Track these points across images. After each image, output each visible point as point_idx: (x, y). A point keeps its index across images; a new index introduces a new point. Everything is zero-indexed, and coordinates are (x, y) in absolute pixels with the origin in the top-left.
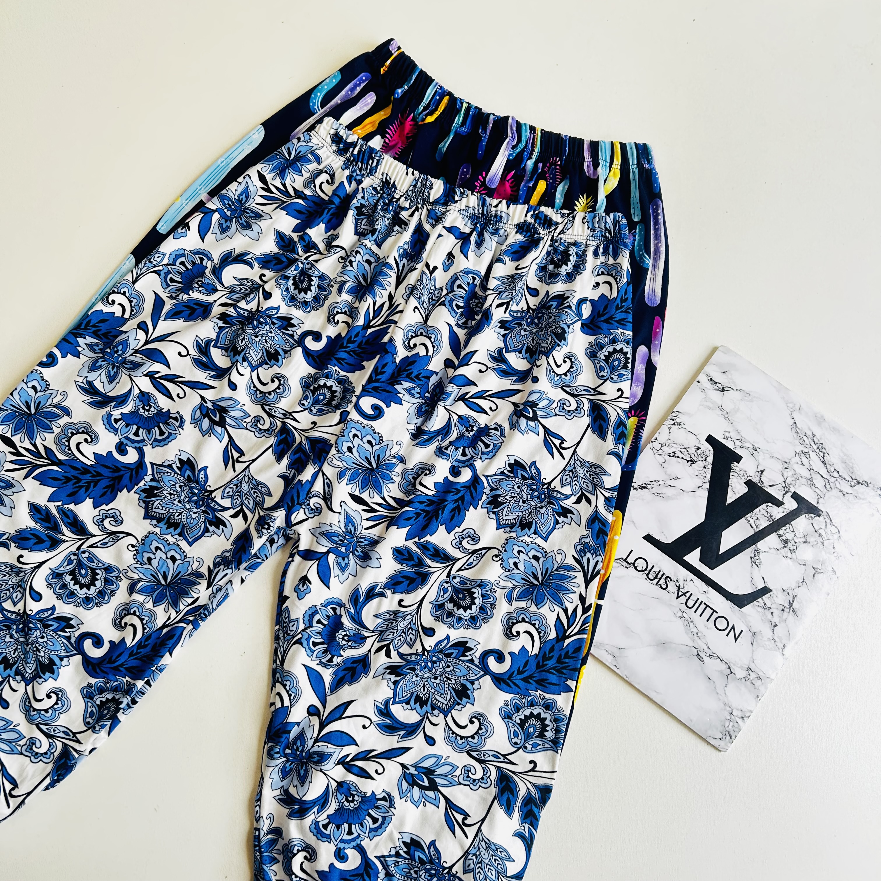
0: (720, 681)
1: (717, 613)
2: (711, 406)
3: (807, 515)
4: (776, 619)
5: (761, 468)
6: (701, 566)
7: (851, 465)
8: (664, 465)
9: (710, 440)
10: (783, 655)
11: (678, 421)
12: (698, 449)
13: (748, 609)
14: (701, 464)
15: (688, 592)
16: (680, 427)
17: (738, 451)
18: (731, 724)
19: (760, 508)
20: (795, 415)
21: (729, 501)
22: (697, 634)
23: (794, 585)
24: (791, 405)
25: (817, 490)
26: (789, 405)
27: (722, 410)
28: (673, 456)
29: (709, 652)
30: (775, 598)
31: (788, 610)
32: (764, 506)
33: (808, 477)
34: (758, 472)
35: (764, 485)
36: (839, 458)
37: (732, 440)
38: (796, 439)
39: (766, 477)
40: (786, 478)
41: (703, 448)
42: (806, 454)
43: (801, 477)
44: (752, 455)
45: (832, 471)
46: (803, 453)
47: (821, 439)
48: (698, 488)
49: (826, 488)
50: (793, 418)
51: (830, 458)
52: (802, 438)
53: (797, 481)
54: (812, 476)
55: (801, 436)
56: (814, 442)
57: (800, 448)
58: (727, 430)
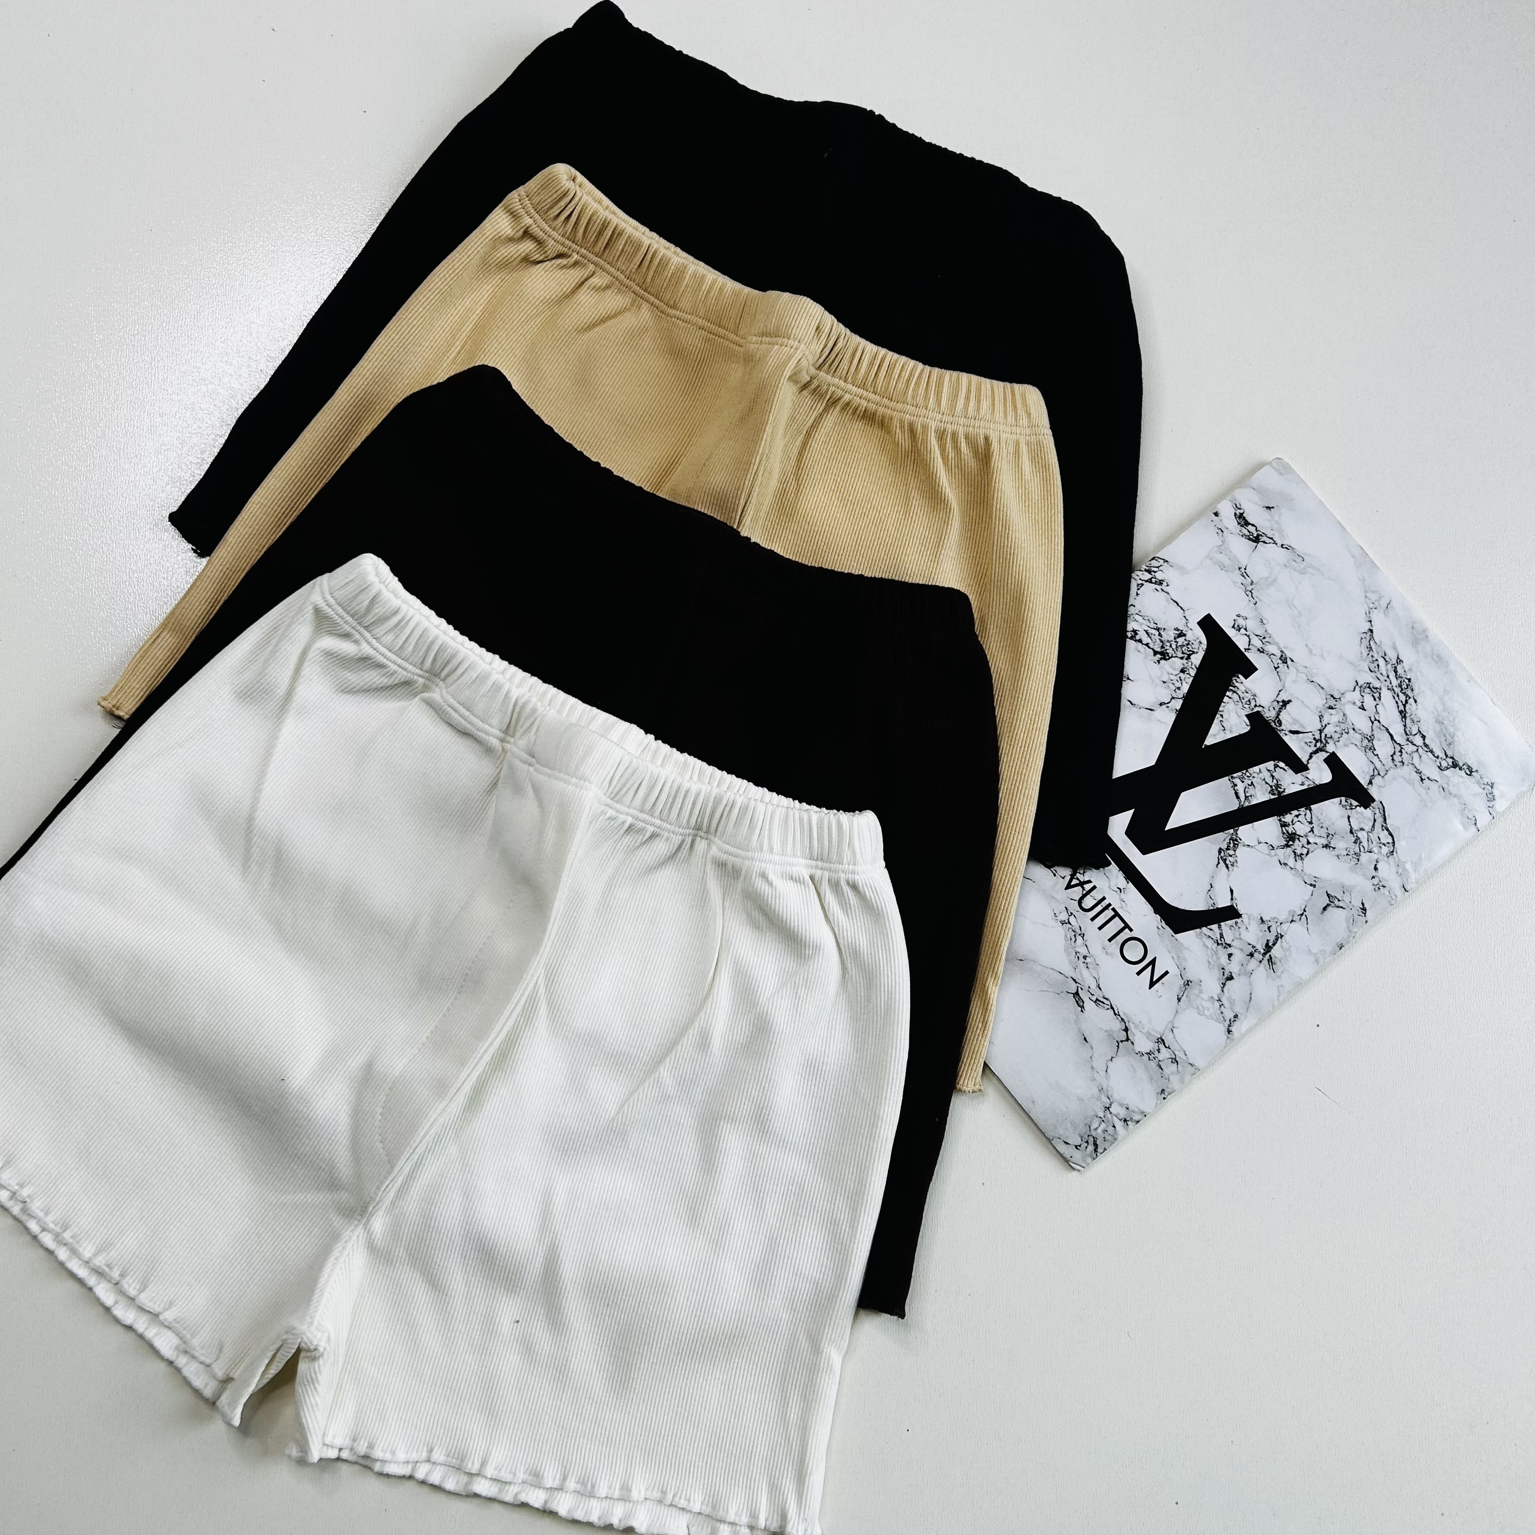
0: (1102, 1049)
1: (1131, 930)
2: (1227, 562)
3: (1343, 799)
4: (1234, 967)
5: (1284, 696)
6: (1125, 843)
7: (1452, 730)
9: (1208, 624)
10: (1229, 1031)
11: (1159, 576)
12: (1181, 635)
13: (1189, 937)
14: (1178, 663)
15: (1089, 882)
16: (1158, 587)
17: (1252, 656)
18: (1103, 1126)
19: (1261, 766)
20: (1376, 617)
21: (1209, 741)
22: (1085, 957)
23: (1283, 916)
24: (1373, 597)
25: (1375, 760)
26: (1368, 595)
27: (1245, 575)
28: (1132, 637)
29: (1098, 994)
30: (1243, 930)
31: (1261, 957)
32: (1270, 765)
33: (1365, 732)
34: (1278, 702)
35: (1281, 728)
36: (1433, 712)
37: (1248, 633)
38: (1365, 660)
39: (1290, 714)
40: (1326, 725)
41: (1189, 636)
42: (1375, 691)
43: (1354, 729)
44: (1276, 668)
45: (1414, 733)
46: (1369, 687)
47: (1410, 670)
48: (1161, 704)
49: (1393, 759)
50: (1371, 621)
51: (1417, 709)
52: (1377, 660)
53: (1345, 735)
54: (1374, 733)
55: (1376, 656)
56: (1396, 674)
57: (1366, 677)
58: (1242, 614)
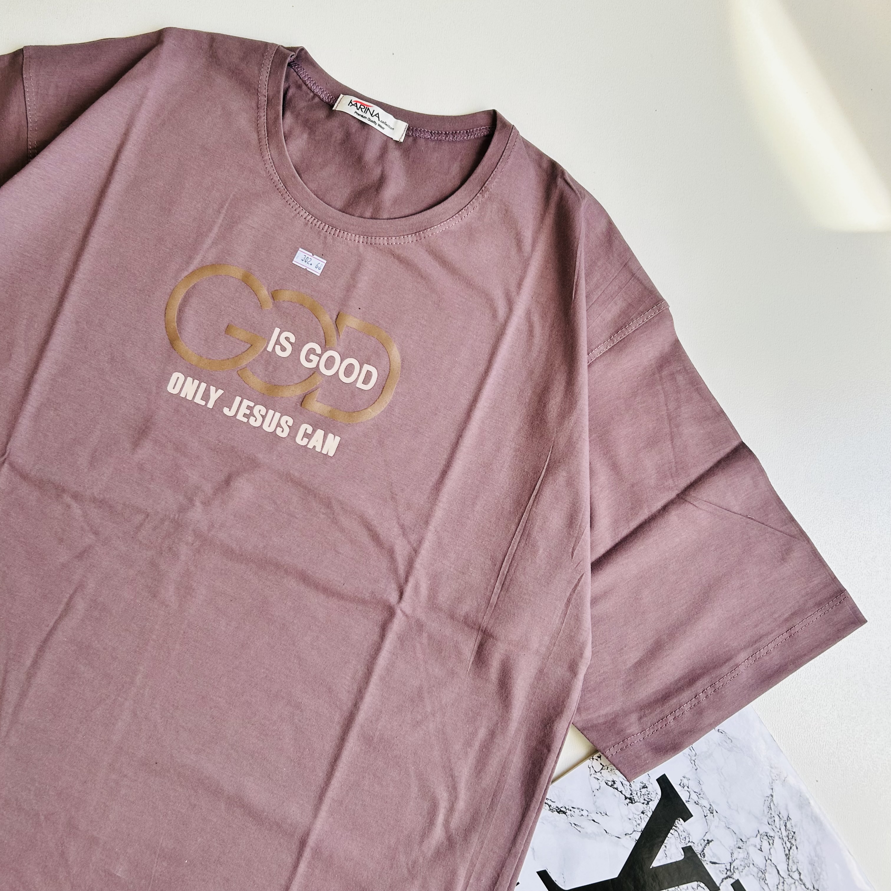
5: (708, 837)
7: (819, 870)
8: (596, 792)
9: (663, 781)
12: (645, 787)
14: (640, 806)
17: (690, 806)
19: (689, 885)
20: (776, 786)
21: (656, 864)
24: (775, 772)
25: (765, 887)
26: (773, 770)
27: (691, 749)
28: (611, 786)
32: (694, 884)
33: (761, 868)
34: (704, 840)
35: (705, 859)
36: (808, 857)
37: (689, 790)
38: (766, 816)
39: (711, 850)
40: (735, 860)
41: (650, 788)
42: (770, 838)
43: (753, 864)
44: (705, 816)
45: (793, 870)
46: (767, 836)
47: (795, 826)
48: (626, 835)
49: (777, 888)
50: (772, 789)
51: (797, 853)
52: (774, 817)
53: (747, 867)
54: (767, 868)
55: (773, 814)
56: (786, 827)
57: (765, 829)
58: (687, 776)
